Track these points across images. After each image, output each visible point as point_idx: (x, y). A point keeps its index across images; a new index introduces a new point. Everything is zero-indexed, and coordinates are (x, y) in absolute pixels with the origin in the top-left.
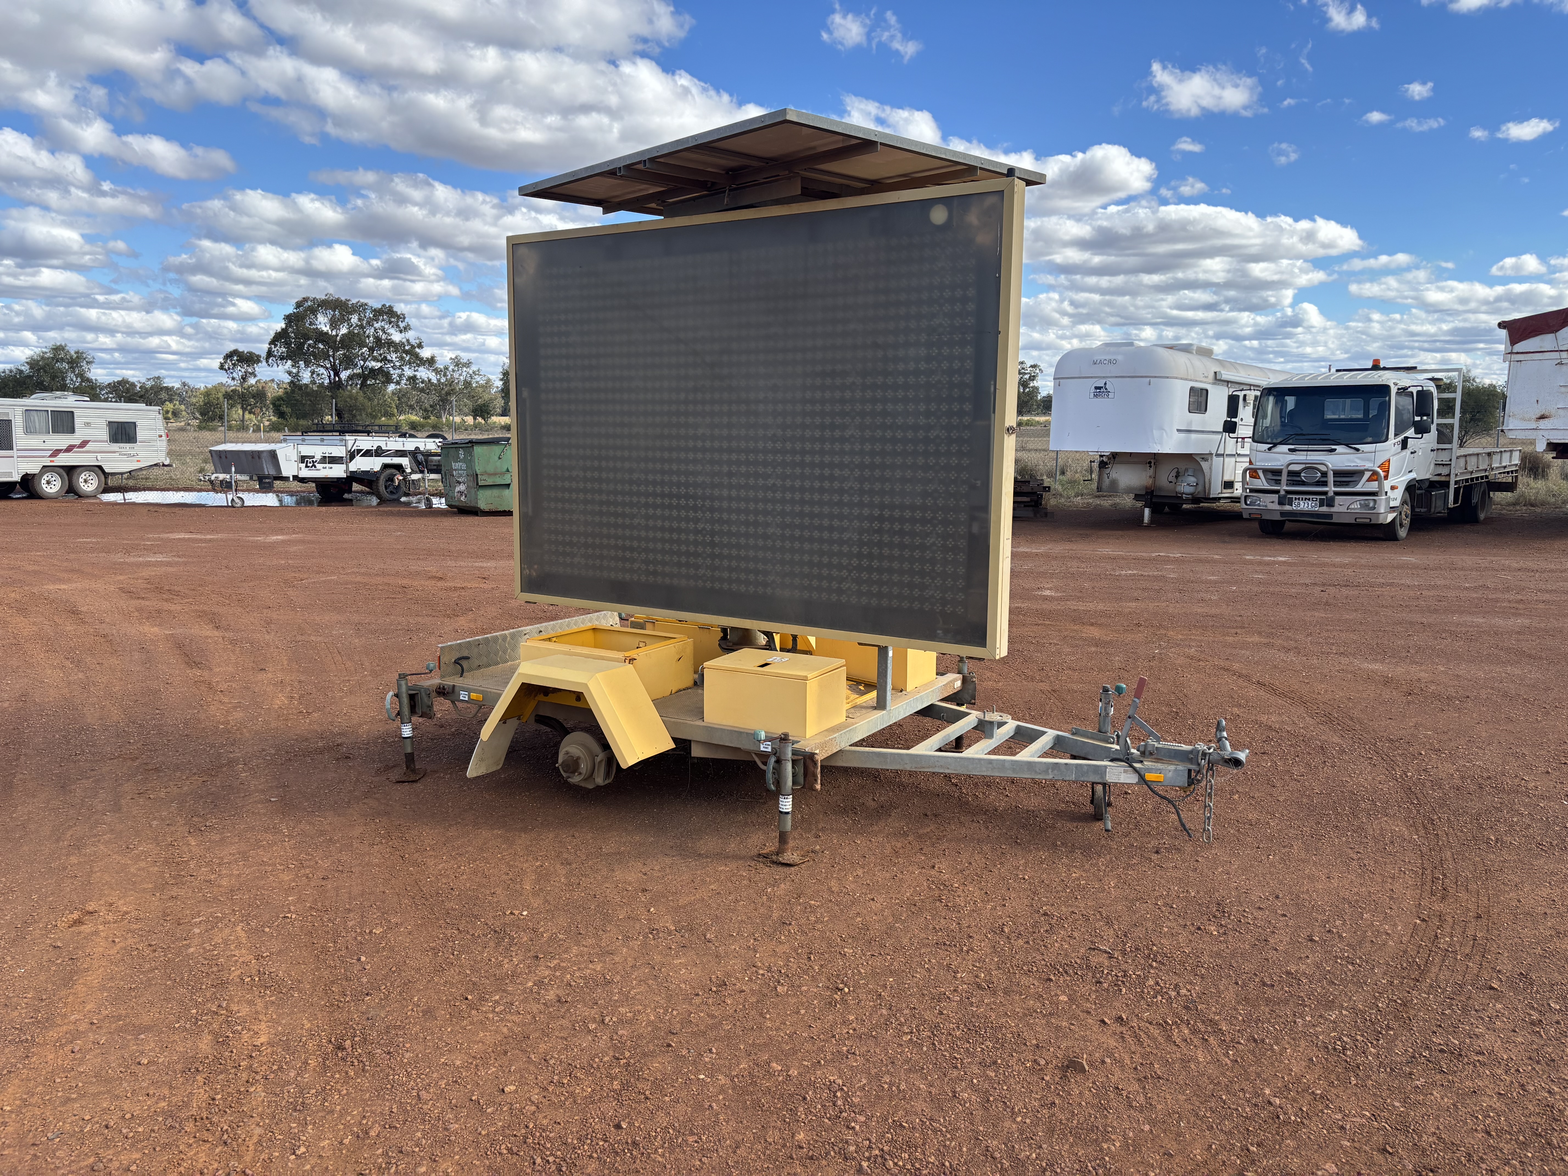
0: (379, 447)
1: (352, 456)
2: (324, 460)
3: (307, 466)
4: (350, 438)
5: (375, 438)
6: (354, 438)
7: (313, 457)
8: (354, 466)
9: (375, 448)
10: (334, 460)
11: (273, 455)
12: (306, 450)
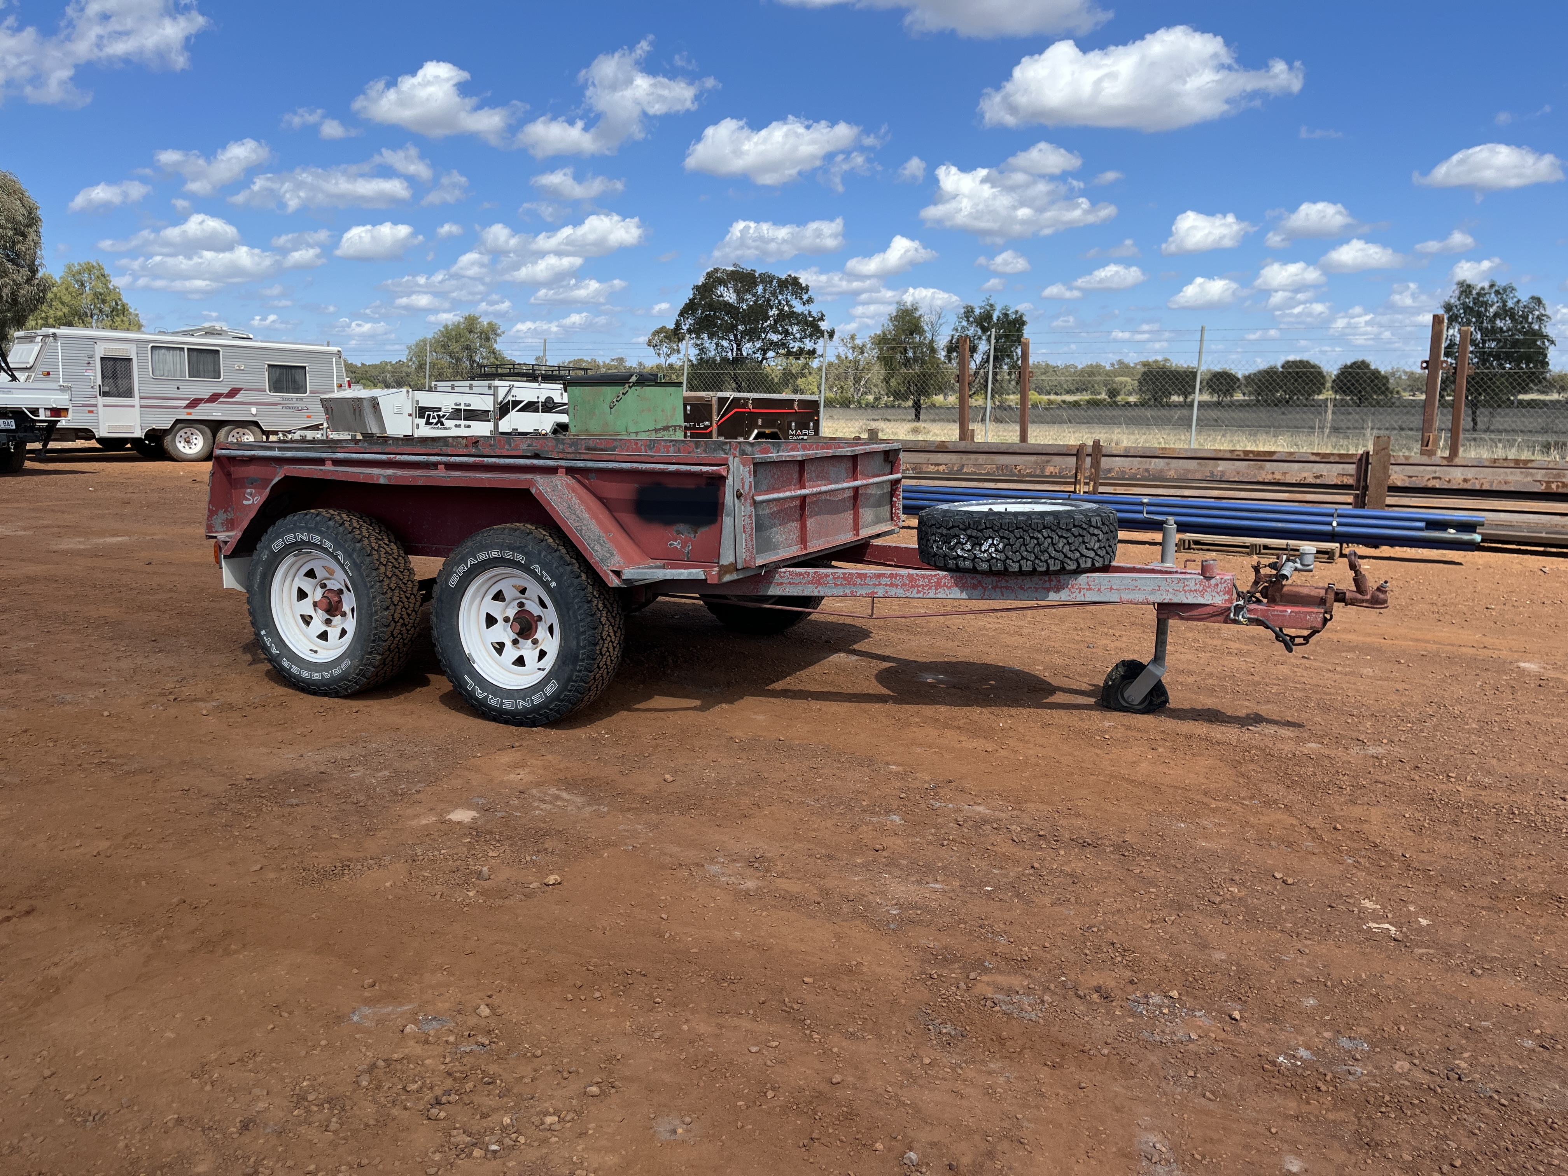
0: (549, 399)
1: (504, 409)
2: (456, 414)
3: (428, 423)
4: (502, 385)
5: (543, 385)
6: (507, 383)
7: (440, 409)
8: (505, 425)
9: (542, 399)
10: (473, 415)
11: (375, 404)
12: (426, 399)
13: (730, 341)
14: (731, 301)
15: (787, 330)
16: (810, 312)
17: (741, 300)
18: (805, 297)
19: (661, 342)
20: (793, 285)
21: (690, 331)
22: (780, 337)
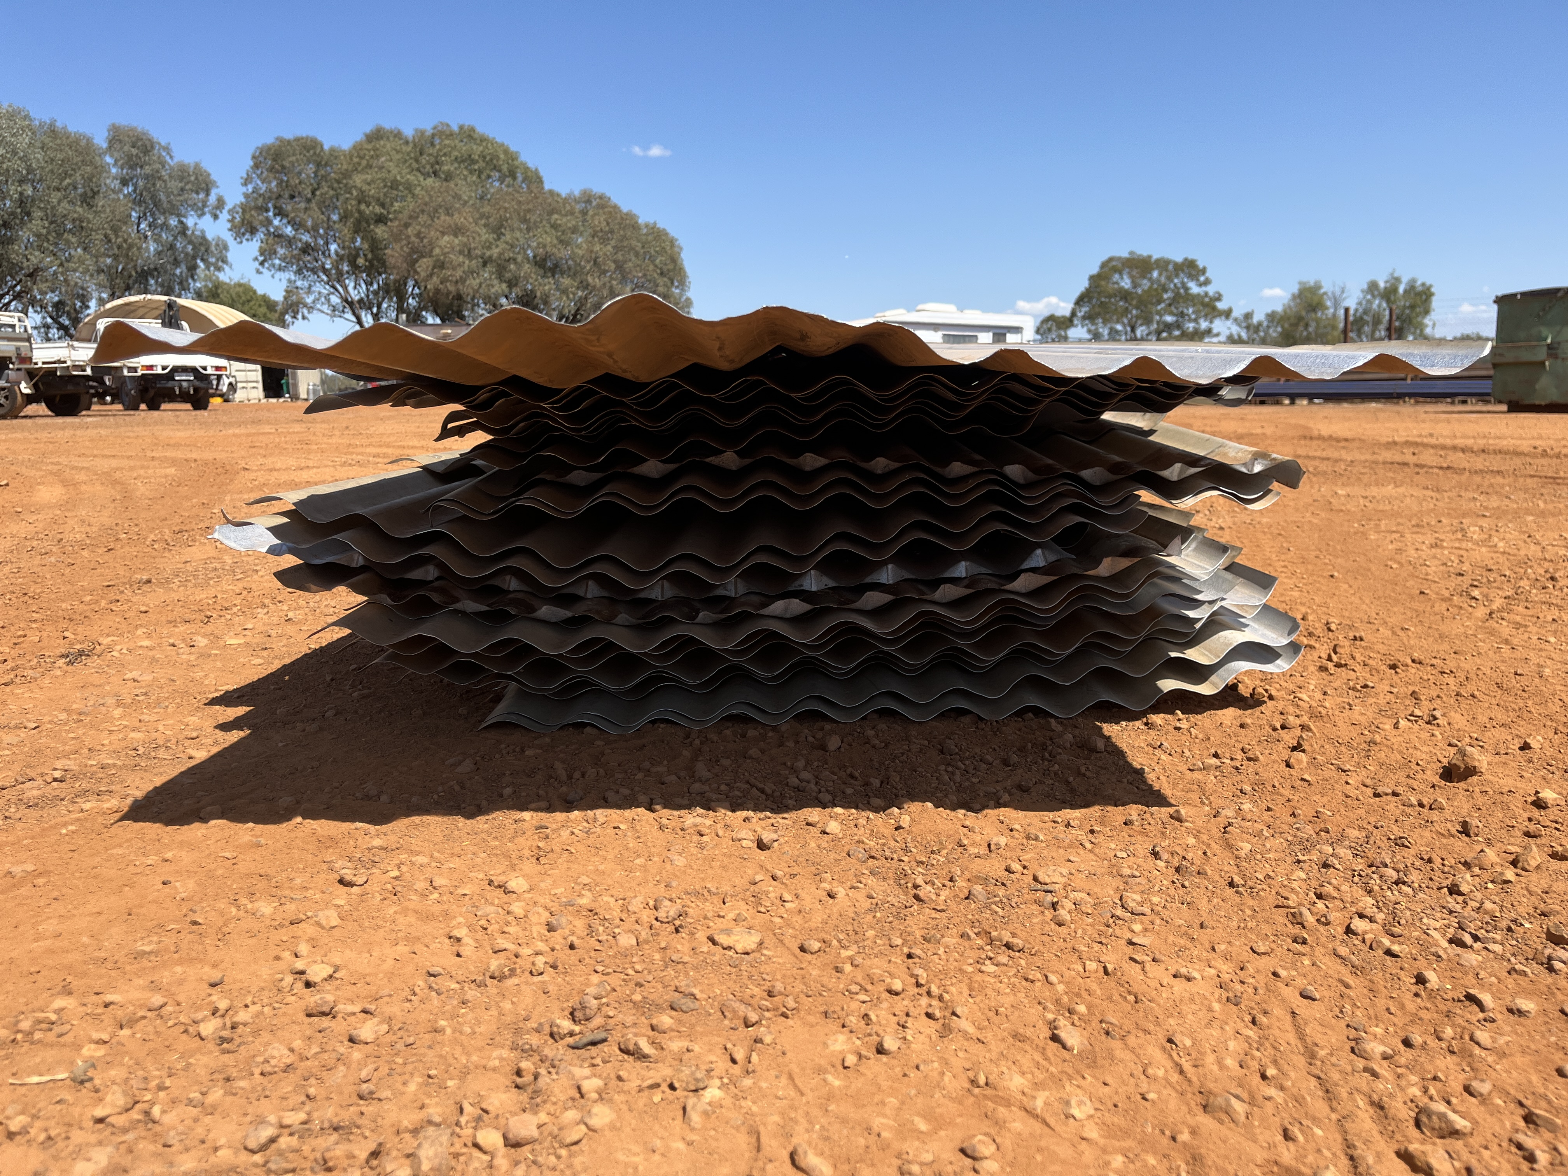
13: (1124, 325)
14: (1126, 287)
15: (1182, 312)
16: (1206, 294)
17: (1135, 285)
18: (1202, 279)
19: (1050, 330)
20: (1191, 268)
21: (1084, 318)
22: (1175, 318)
